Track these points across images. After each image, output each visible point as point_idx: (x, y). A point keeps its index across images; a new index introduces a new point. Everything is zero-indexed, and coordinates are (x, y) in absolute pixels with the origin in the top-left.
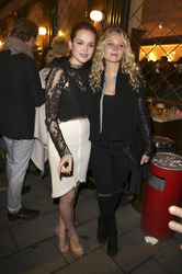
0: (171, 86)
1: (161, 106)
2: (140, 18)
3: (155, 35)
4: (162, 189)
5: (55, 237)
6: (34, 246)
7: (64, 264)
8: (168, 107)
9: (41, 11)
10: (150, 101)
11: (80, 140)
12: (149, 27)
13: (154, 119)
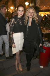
0: (48, 24)
1: (44, 29)
2: (39, 4)
3: (43, 9)
4: (45, 53)
5: (15, 66)
6: (9, 68)
7: (17, 73)
8: (47, 29)
9: (12, 2)
10: (42, 27)
11: (20, 38)
12: (41, 7)
13: (43, 33)
